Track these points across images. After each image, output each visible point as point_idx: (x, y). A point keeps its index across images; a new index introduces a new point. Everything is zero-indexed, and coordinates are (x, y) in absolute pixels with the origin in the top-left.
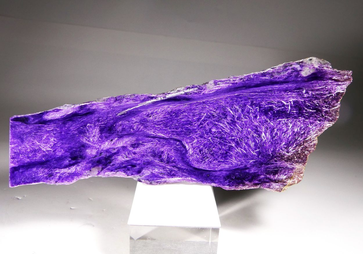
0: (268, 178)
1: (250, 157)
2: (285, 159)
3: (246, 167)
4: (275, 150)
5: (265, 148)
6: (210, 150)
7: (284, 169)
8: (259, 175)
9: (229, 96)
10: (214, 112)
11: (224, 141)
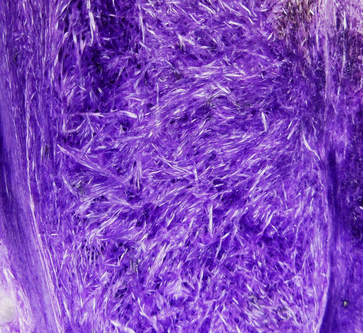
1: (288, 150)
3: (327, 163)
4: (265, 45)
5: (259, 84)
6: (252, 301)
7: (344, 8)
9: (42, 233)
10: (105, 290)
11: (222, 252)
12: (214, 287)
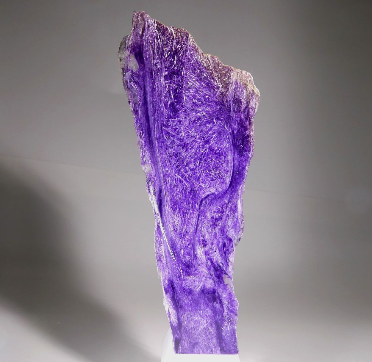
0: (245, 110)
1: (221, 129)
2: (226, 91)
3: (232, 133)
4: (215, 102)
5: (214, 112)
6: (212, 170)
7: (236, 92)
8: (241, 120)
9: (158, 149)
10: (173, 165)
11: (204, 156)
12: (202, 166)
